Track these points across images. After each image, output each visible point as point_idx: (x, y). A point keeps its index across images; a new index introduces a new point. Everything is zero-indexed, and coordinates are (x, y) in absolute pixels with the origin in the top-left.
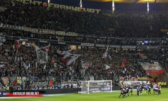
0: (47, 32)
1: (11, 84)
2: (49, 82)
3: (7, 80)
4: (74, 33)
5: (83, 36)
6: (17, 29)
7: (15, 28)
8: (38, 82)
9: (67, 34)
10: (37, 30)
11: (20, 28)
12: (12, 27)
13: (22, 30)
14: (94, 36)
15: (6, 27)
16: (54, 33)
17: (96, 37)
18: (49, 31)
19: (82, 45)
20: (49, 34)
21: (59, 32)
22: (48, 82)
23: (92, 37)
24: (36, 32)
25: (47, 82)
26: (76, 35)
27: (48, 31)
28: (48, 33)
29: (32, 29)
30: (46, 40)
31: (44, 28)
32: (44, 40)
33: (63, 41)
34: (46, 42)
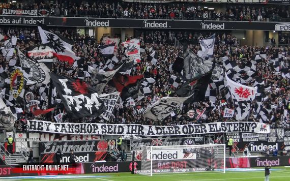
2: (96, 145)
8: (65, 146)
19: (278, 27)
20: (174, 3)
25: (90, 144)
30: (163, 22)
32: (157, 22)
33: (218, 20)
34: (164, 25)
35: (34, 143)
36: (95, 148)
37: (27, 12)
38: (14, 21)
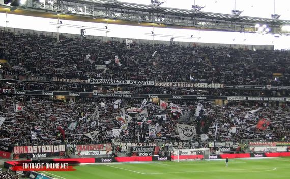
0: (183, 86)
3: (110, 146)
4: (219, 85)
5: (232, 87)
6: (146, 85)
7: (144, 84)
9: (210, 86)
10: (171, 84)
11: (149, 84)
12: (141, 83)
13: (153, 85)
14: (246, 86)
15: (133, 83)
16: (193, 86)
17: (251, 87)
18: (186, 84)
20: (185, 88)
21: (199, 84)
22: (153, 148)
23: (244, 88)
24: (169, 86)
26: (222, 86)
27: (184, 84)
28: (185, 86)
29: (164, 83)
31: (180, 82)
33: (203, 95)
34: (181, 97)
35: (129, 147)
36: (154, 150)
37: (125, 92)
38: (119, 96)
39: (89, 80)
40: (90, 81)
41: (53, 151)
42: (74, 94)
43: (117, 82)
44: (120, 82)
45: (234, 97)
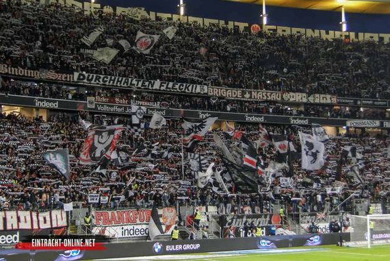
0: (263, 96)
1: (182, 224)
2: (270, 218)
3: (173, 214)
4: (328, 96)
5: (352, 101)
6: (191, 93)
7: (188, 90)
8: (244, 219)
9: (311, 99)
10: (239, 93)
11: (198, 90)
12: (181, 87)
13: (205, 94)
14: (378, 101)
15: (167, 88)
16: (280, 99)
17: (385, 103)
18: (268, 94)
19: (348, 123)
20: (266, 101)
21: (292, 94)
22: (268, 219)
23: (373, 104)
24: (237, 97)
25: (266, 217)
26: (334, 100)
27: (264, 94)
28: (265, 98)
29: (227, 90)
30: (261, 117)
31: (256, 87)
32: (255, 116)
33: (302, 116)
34: (261, 120)
36: (270, 222)
37: (151, 104)
39: (76, 75)
40: (79, 78)
41: (35, 227)
42: (46, 104)
43: (134, 82)
44: (140, 83)
45: (358, 121)
